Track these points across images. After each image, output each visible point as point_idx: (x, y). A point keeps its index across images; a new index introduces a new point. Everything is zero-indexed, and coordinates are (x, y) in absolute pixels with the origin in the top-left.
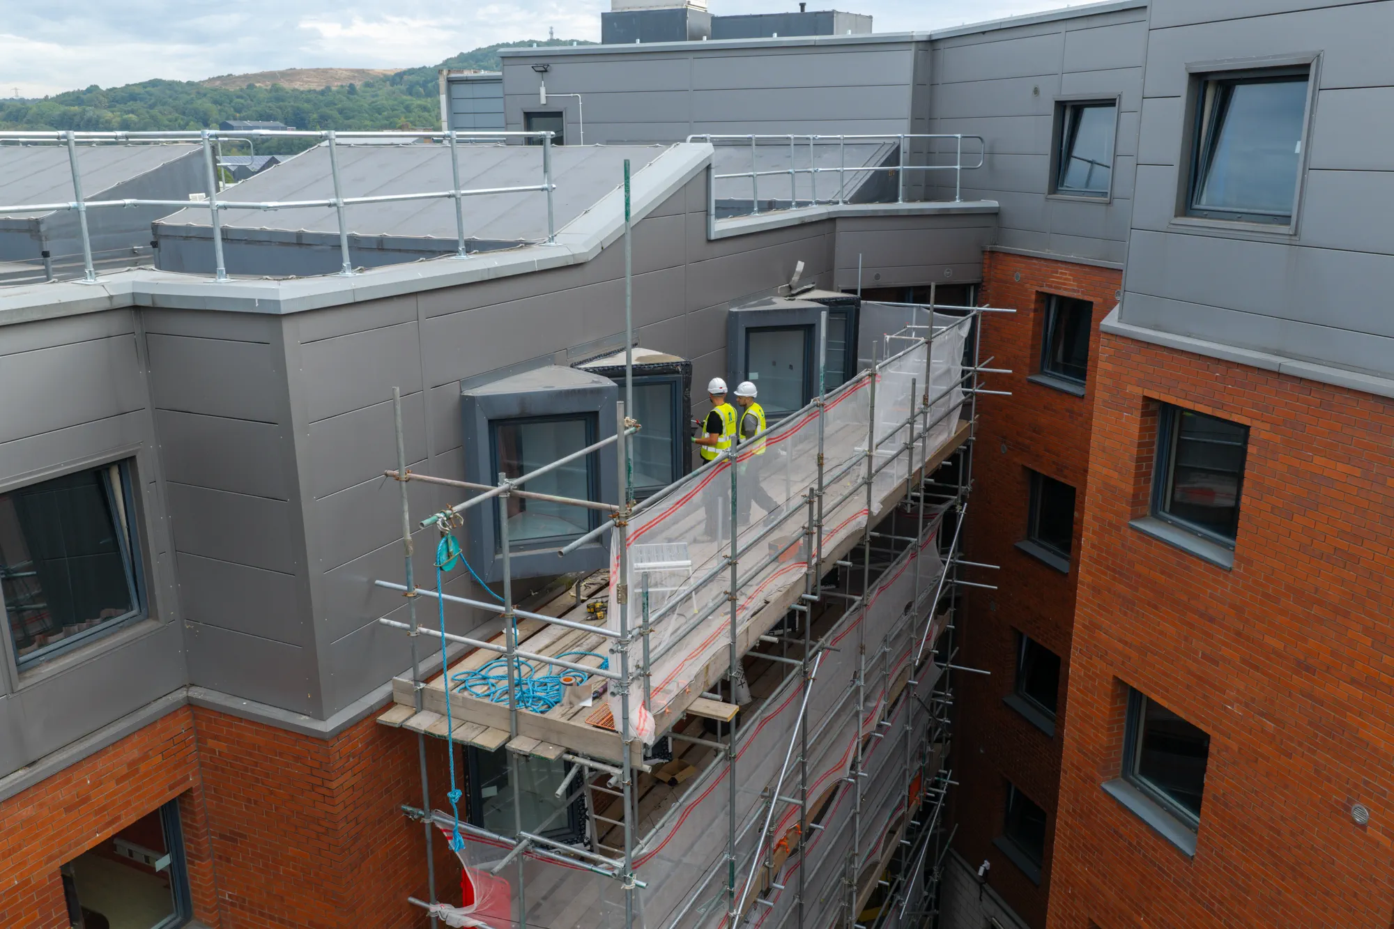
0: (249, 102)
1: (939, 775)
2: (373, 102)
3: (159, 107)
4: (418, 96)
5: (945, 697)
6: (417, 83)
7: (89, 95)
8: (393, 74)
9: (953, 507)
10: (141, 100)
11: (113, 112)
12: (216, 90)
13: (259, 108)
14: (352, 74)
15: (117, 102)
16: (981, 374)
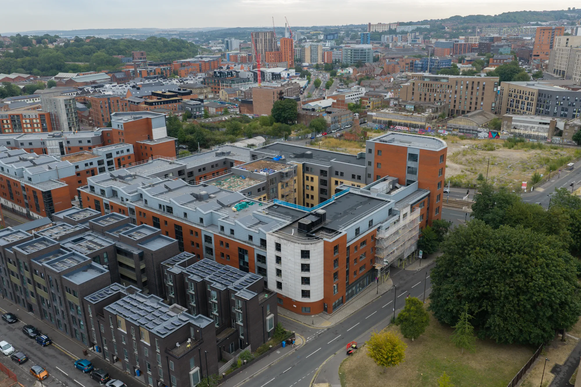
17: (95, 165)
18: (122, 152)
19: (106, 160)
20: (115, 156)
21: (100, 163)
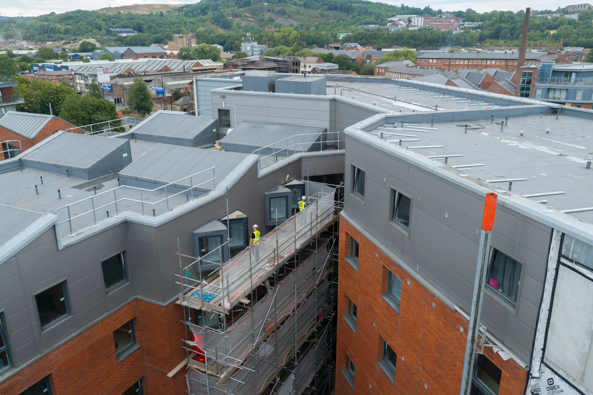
0: (118, 20)
1: (331, 312)
2: (170, 20)
3: (80, 22)
4: (190, 17)
5: (332, 291)
6: (189, 11)
7: (52, 17)
8: (179, 7)
9: (332, 240)
10: (73, 19)
11: (61, 25)
12: (104, 15)
13: (123, 23)
14: (161, 7)
15: (63, 20)
16: (340, 203)
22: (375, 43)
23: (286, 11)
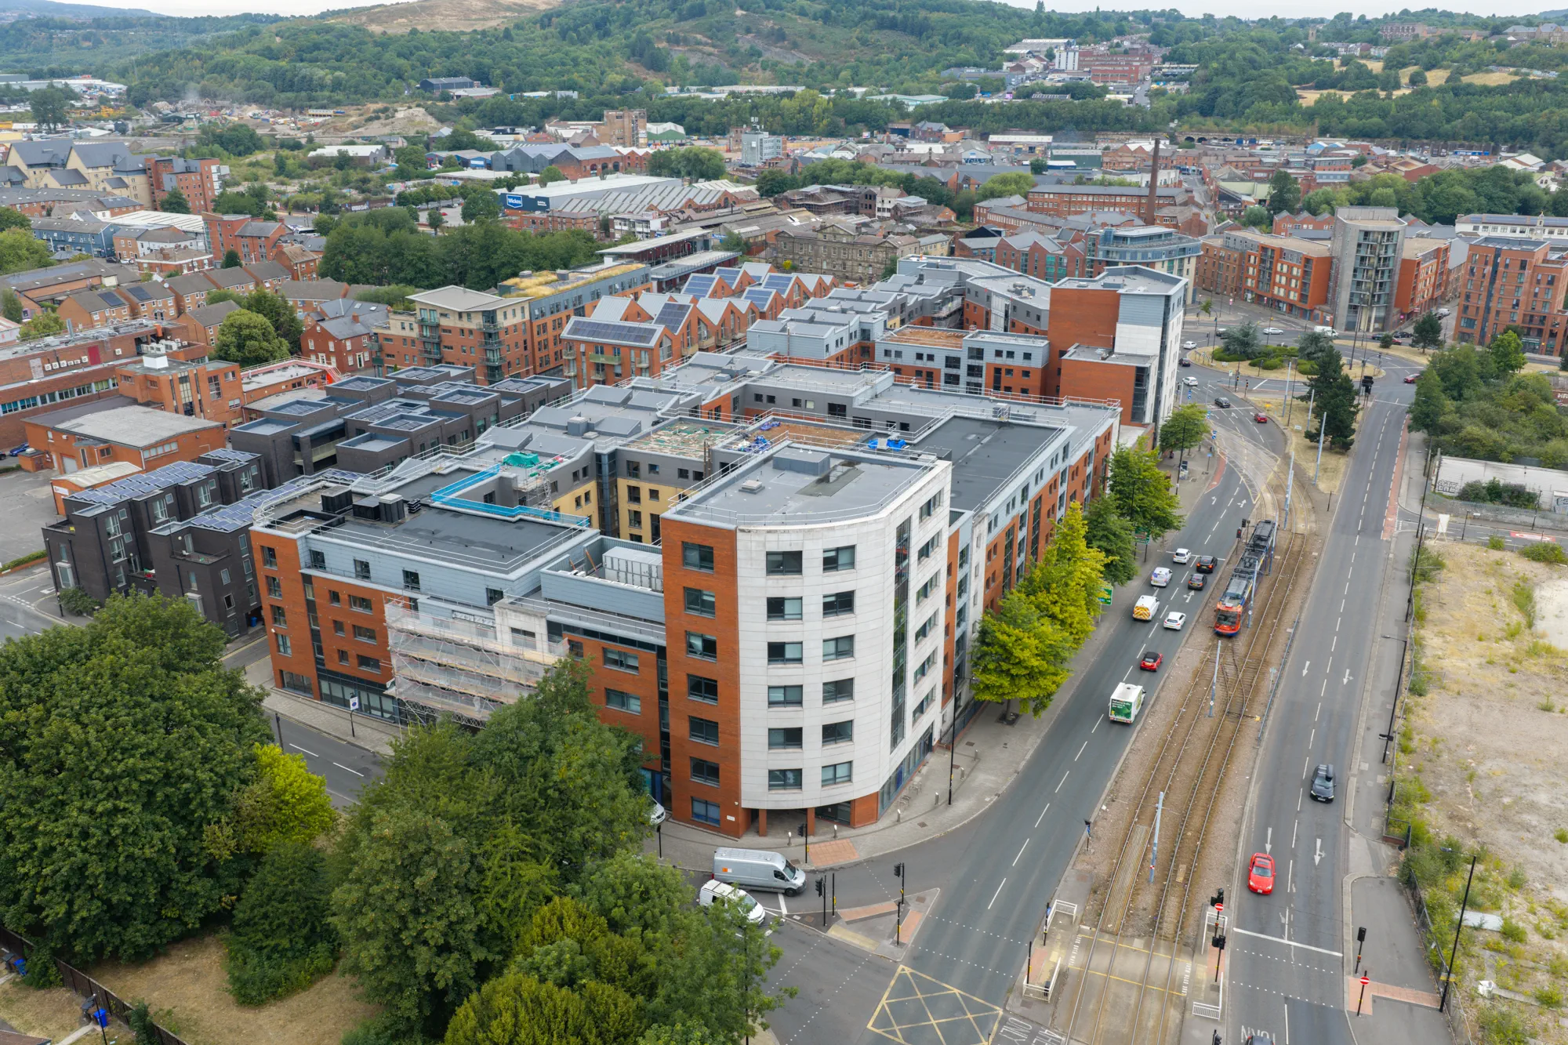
6: (569, 27)
10: (325, 50)
13: (441, 61)
15: (303, 51)
17: (939, 364)
18: (1010, 354)
19: (965, 362)
20: (989, 358)
21: (953, 362)
22: (976, 123)
23: (787, 31)
